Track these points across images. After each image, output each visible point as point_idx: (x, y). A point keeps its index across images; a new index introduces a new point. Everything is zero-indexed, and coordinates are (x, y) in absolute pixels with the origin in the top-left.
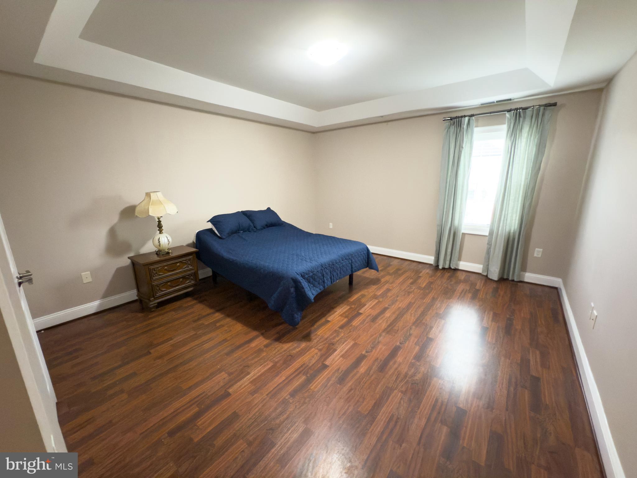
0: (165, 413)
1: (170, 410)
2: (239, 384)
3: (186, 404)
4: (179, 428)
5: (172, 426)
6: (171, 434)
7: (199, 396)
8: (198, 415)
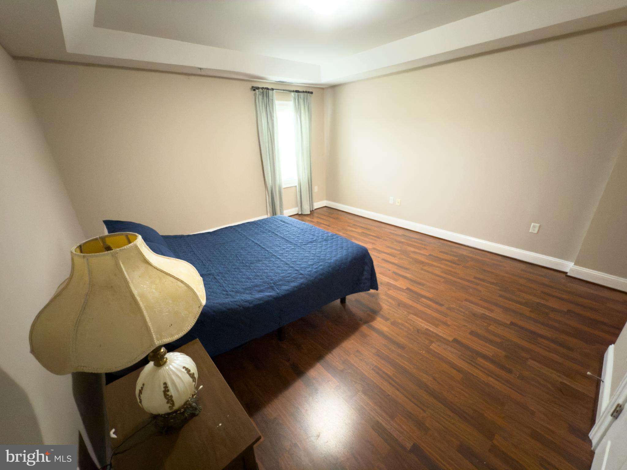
0: (498, 385)
1: (491, 381)
2: (441, 334)
3: (479, 369)
4: (503, 367)
5: (502, 373)
6: (510, 371)
7: (464, 361)
8: (484, 357)
